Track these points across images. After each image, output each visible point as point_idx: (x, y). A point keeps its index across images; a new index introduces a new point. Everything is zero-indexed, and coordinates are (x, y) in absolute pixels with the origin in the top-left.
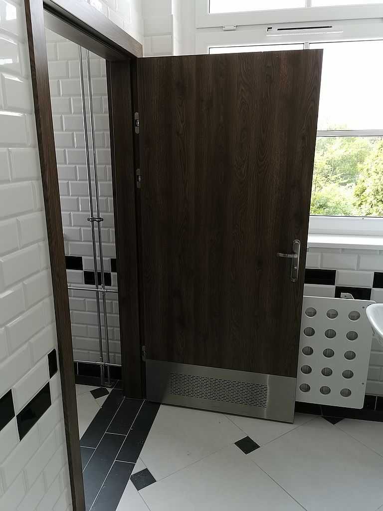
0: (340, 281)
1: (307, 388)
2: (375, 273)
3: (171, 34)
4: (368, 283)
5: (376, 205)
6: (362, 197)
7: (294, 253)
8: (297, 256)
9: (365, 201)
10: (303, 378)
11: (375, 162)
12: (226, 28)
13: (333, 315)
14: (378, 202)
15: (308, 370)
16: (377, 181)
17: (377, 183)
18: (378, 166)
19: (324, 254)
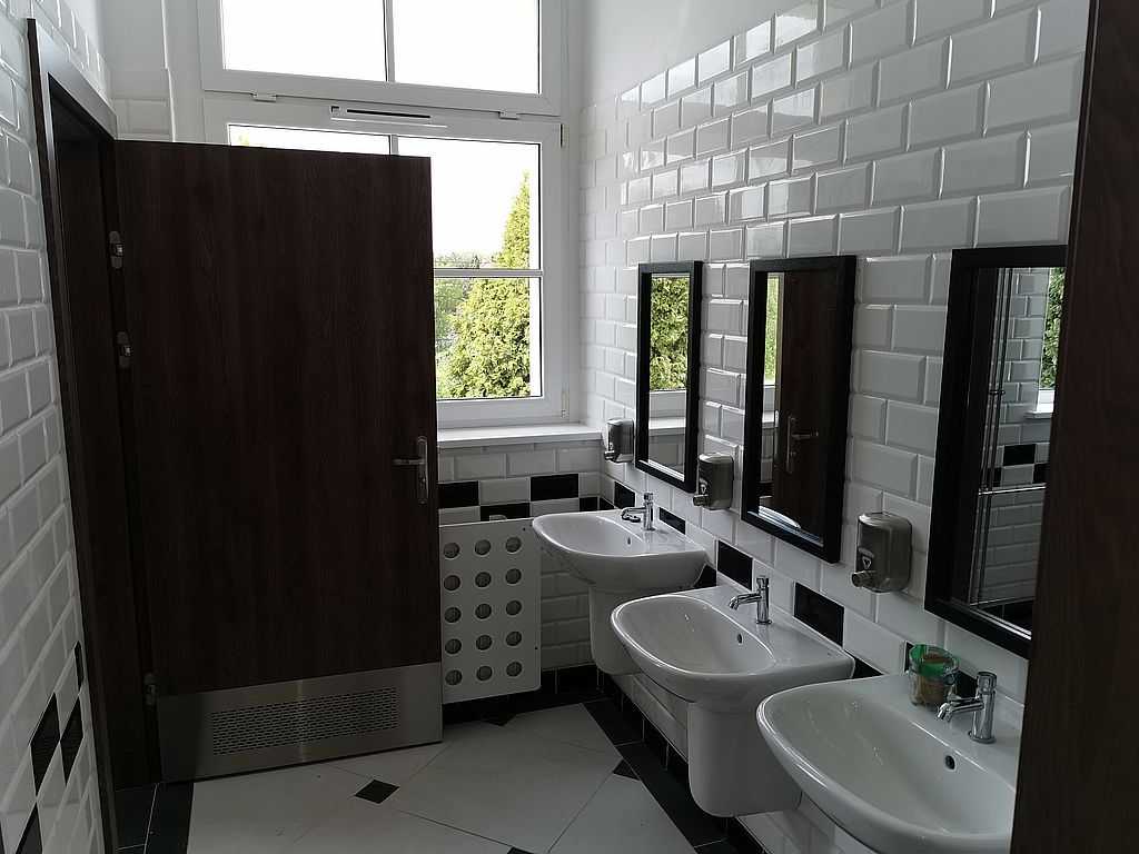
0: (486, 498)
1: (456, 678)
2: (532, 479)
3: (167, 100)
4: (525, 495)
5: (491, 392)
6: (465, 377)
7: (420, 458)
8: (423, 462)
9: (471, 385)
10: (451, 662)
11: (480, 311)
12: (258, 97)
13: (484, 548)
14: (494, 386)
15: (456, 647)
16: (488, 346)
17: (489, 350)
18: (486, 318)
19: (459, 458)
